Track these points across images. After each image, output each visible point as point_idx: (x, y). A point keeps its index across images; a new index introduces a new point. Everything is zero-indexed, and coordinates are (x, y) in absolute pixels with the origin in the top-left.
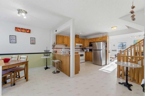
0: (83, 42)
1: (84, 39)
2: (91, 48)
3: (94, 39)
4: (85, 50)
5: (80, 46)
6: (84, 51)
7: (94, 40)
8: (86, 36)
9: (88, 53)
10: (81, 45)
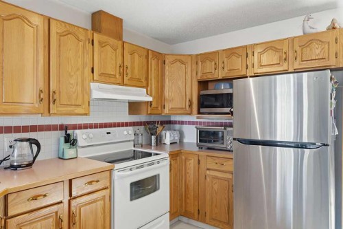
0: (153, 75)
1: (161, 58)
2: (211, 119)
3: (231, 52)
4: (168, 137)
5: (134, 107)
6: (160, 143)
7: (237, 65)
8: (172, 39)
9: (192, 163)
10: (141, 95)
